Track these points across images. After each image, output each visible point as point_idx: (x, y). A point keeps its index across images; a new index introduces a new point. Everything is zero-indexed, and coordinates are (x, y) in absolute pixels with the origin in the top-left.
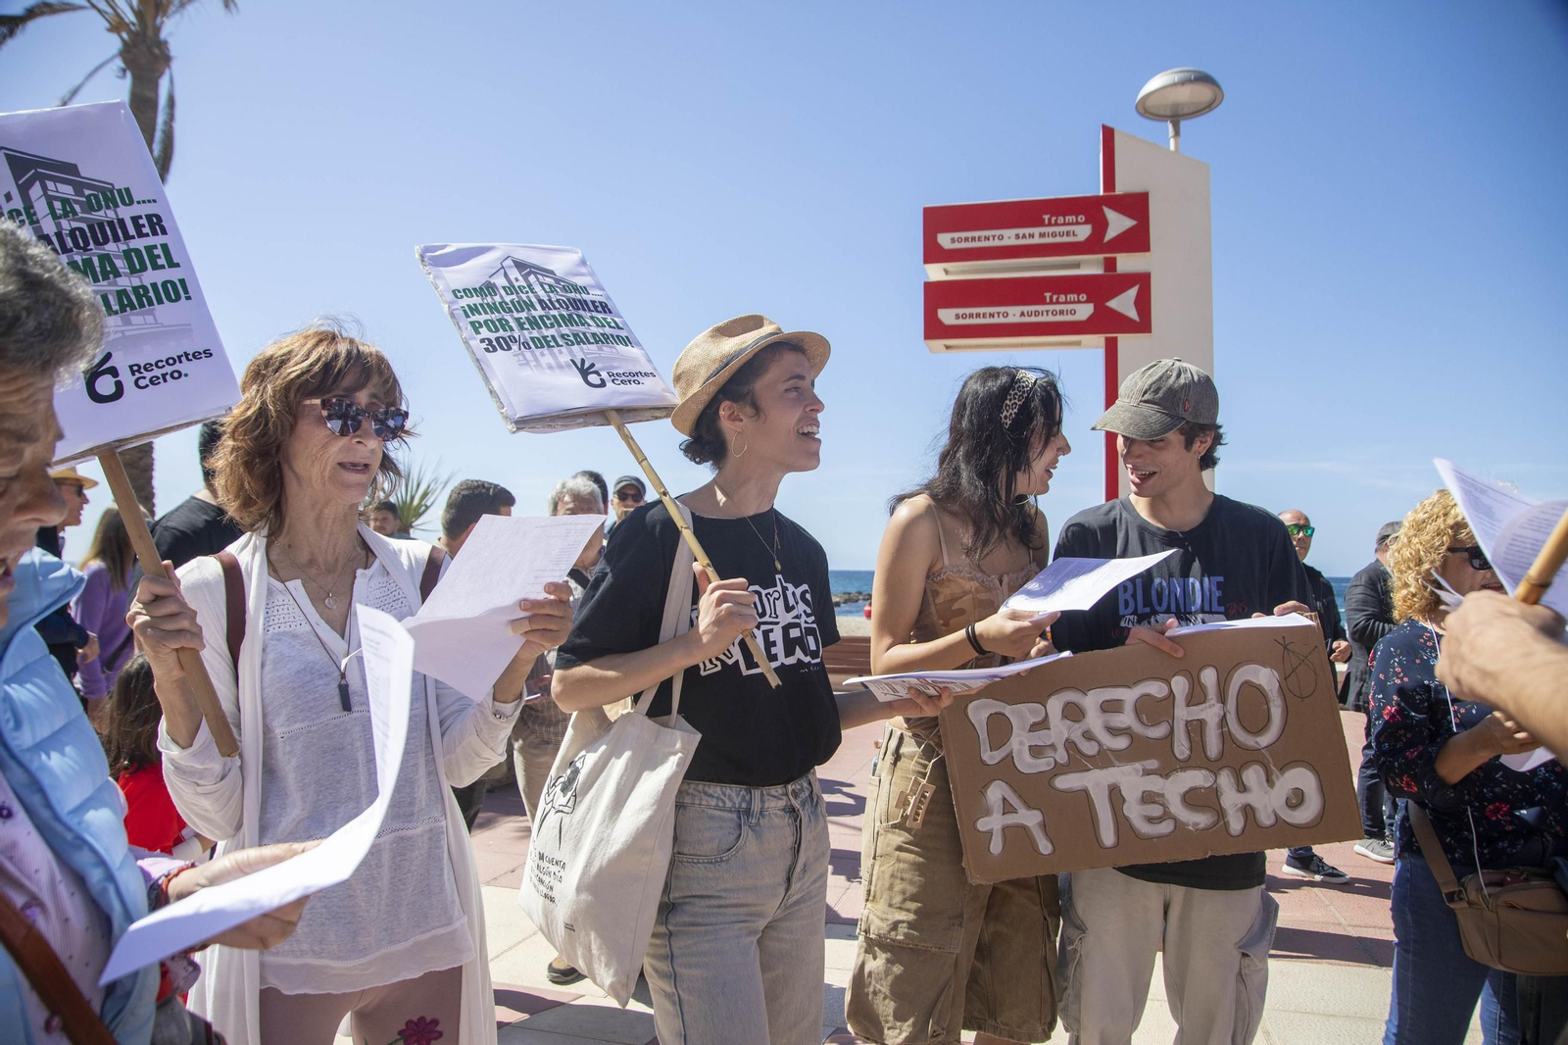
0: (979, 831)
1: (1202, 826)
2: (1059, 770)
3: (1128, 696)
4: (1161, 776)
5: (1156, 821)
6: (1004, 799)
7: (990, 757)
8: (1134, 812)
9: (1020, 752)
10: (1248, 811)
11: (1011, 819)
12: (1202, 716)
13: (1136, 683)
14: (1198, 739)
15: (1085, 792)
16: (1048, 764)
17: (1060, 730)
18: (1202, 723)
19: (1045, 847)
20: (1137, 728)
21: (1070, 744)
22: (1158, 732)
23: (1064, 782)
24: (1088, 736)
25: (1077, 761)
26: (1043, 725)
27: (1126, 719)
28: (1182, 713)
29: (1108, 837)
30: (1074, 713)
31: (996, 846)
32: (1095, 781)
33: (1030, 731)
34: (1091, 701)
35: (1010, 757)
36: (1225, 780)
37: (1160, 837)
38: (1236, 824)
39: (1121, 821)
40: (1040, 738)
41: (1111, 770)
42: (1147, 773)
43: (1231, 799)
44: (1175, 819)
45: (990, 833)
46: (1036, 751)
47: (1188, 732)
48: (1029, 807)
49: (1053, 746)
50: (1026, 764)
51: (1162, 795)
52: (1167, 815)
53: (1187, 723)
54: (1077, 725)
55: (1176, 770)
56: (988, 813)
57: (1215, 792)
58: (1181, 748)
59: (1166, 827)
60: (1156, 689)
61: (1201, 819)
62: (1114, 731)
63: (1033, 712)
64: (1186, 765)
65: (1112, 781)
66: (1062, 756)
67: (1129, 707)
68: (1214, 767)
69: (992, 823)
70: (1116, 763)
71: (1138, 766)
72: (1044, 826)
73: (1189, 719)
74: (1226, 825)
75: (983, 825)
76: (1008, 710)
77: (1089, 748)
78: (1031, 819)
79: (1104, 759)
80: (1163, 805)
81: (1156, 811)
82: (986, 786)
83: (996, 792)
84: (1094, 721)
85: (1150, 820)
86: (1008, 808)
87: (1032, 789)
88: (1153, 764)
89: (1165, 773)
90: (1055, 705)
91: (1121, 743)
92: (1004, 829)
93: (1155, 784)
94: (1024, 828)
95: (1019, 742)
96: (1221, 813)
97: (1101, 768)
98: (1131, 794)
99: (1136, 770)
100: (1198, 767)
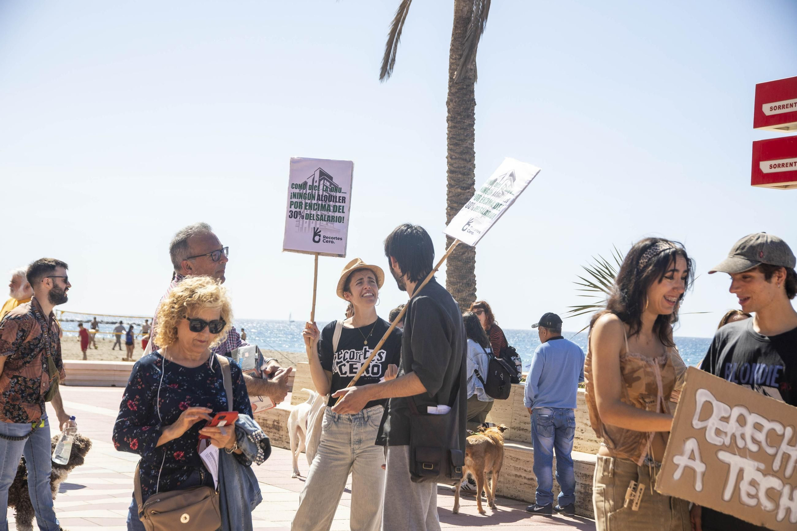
0: (673, 462)
1: (768, 509)
2: (723, 448)
3: (768, 425)
4: (763, 474)
5: (750, 496)
6: (693, 451)
7: (697, 424)
8: (744, 487)
9: (711, 428)
10: (788, 511)
11: (691, 463)
12: (791, 453)
13: (773, 420)
14: (784, 463)
15: (729, 465)
16: (720, 442)
17: (732, 427)
18: (789, 456)
19: (699, 486)
20: (764, 444)
21: (734, 437)
22: (771, 451)
23: (724, 456)
24: (743, 437)
25: (733, 448)
26: (725, 419)
27: (761, 437)
28: (784, 447)
29: (727, 495)
30: (742, 421)
31: (677, 475)
32: (735, 462)
33: (720, 420)
34: (752, 419)
35: (704, 429)
36: (786, 490)
37: (748, 506)
38: (781, 515)
39: (737, 488)
40: (723, 426)
41: (744, 460)
42: (758, 470)
43: (784, 502)
44: (758, 499)
45: (678, 466)
46: (718, 432)
47: (782, 458)
48: (702, 461)
49: (726, 433)
50: (711, 437)
51: (759, 484)
52: (755, 496)
53: (784, 453)
54: (740, 428)
55: (769, 474)
56: (682, 454)
57: (780, 494)
58: (776, 465)
59: (752, 502)
60: (778, 428)
61: (768, 505)
62: (754, 440)
63: (725, 410)
64: (775, 474)
65: (742, 466)
66: (727, 441)
67: (765, 431)
68: (785, 481)
69: (681, 461)
70: (748, 457)
71: (756, 464)
72: (704, 474)
73: (786, 451)
74: (777, 514)
75: (677, 460)
76: (715, 403)
77: (740, 443)
78: (699, 467)
79: (744, 453)
80: (757, 490)
81: (753, 491)
82: (688, 439)
83: (691, 445)
84: (748, 430)
85: (749, 495)
86: (692, 457)
87: (708, 452)
88: (762, 466)
89: (765, 473)
90: (736, 412)
91: (754, 448)
92: (686, 467)
93: (759, 477)
94: (694, 471)
95: (713, 423)
96: (777, 506)
97: (741, 456)
98: (747, 477)
99: (754, 466)
100: (779, 478)
